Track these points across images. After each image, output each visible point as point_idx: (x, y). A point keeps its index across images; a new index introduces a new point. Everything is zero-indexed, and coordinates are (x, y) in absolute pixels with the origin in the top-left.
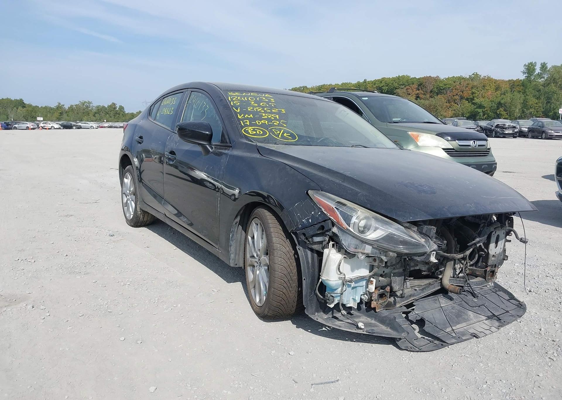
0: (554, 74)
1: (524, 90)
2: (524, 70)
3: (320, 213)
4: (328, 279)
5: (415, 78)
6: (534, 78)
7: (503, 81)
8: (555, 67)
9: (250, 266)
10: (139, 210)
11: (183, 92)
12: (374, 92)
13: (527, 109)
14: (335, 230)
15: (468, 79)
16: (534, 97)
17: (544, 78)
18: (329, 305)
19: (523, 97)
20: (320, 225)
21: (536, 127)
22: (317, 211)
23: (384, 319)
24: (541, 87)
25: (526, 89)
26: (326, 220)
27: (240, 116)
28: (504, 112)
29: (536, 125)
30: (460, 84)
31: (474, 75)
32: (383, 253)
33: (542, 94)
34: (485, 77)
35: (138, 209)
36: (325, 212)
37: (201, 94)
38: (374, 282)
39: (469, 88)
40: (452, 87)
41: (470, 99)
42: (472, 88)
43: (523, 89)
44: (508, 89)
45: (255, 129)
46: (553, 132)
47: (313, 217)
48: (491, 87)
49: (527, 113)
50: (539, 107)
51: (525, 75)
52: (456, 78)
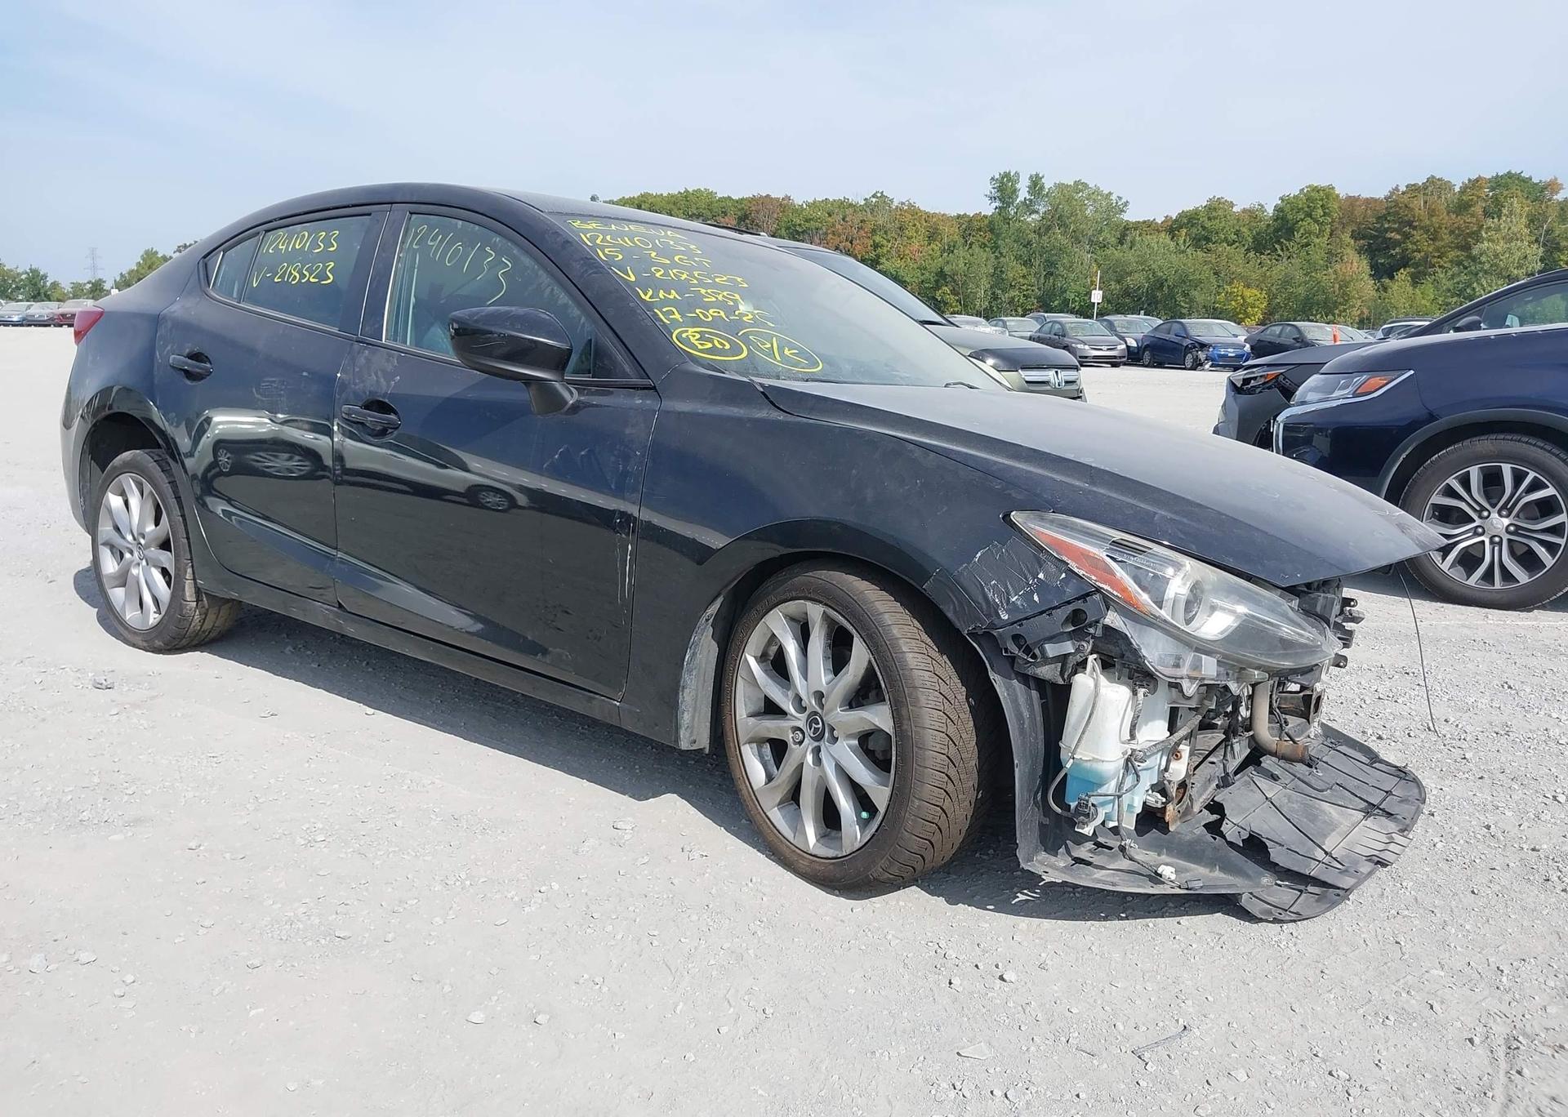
0: (1059, 204)
1: (994, 242)
2: (993, 190)
3: (1064, 575)
4: (1096, 757)
5: (729, 198)
6: (1016, 213)
7: (944, 218)
8: (1061, 187)
9: (749, 743)
10: (191, 596)
11: (369, 215)
12: (759, 235)
13: (1004, 291)
14: (1112, 619)
15: (862, 209)
16: (1017, 260)
17: (1037, 212)
18: (1080, 831)
19: (993, 260)
20: (1071, 608)
21: (1049, 335)
22: (1053, 569)
23: (1198, 848)
24: (1032, 235)
25: (998, 239)
26: (1088, 594)
27: (646, 295)
28: (952, 297)
29: (1048, 330)
30: (843, 220)
31: (877, 198)
32: (1233, 674)
33: (1034, 252)
34: (903, 203)
35: (187, 594)
36: (1081, 573)
37: (460, 222)
38: (1183, 754)
39: (866, 233)
40: (824, 228)
41: (871, 260)
42: (874, 231)
43: (991, 239)
44: (956, 237)
45: (707, 336)
46: (1087, 347)
47: (1042, 587)
48: (917, 232)
49: (1004, 300)
50: (1029, 285)
51: (994, 205)
52: (832, 204)
